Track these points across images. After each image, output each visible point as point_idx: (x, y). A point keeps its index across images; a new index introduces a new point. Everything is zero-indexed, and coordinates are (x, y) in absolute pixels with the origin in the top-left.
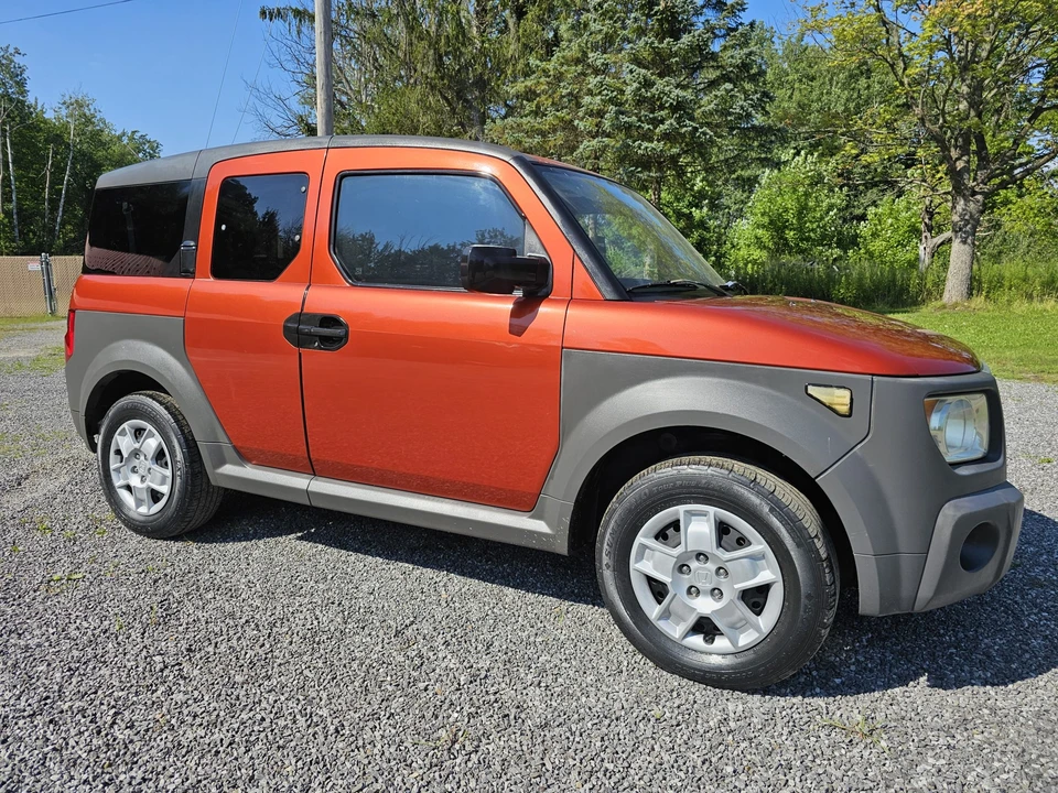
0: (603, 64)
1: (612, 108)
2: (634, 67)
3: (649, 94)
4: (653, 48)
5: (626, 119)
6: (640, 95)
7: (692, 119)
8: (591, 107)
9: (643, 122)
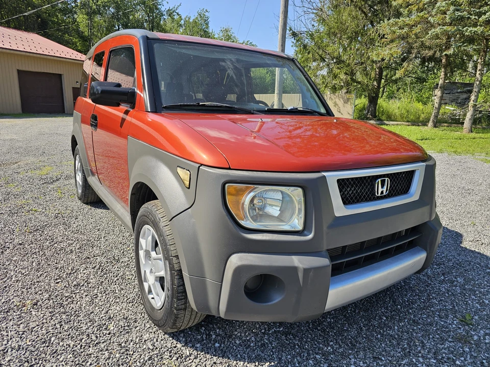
1: (452, 8)
5: (460, 14)
8: (442, 8)
9: (471, 15)
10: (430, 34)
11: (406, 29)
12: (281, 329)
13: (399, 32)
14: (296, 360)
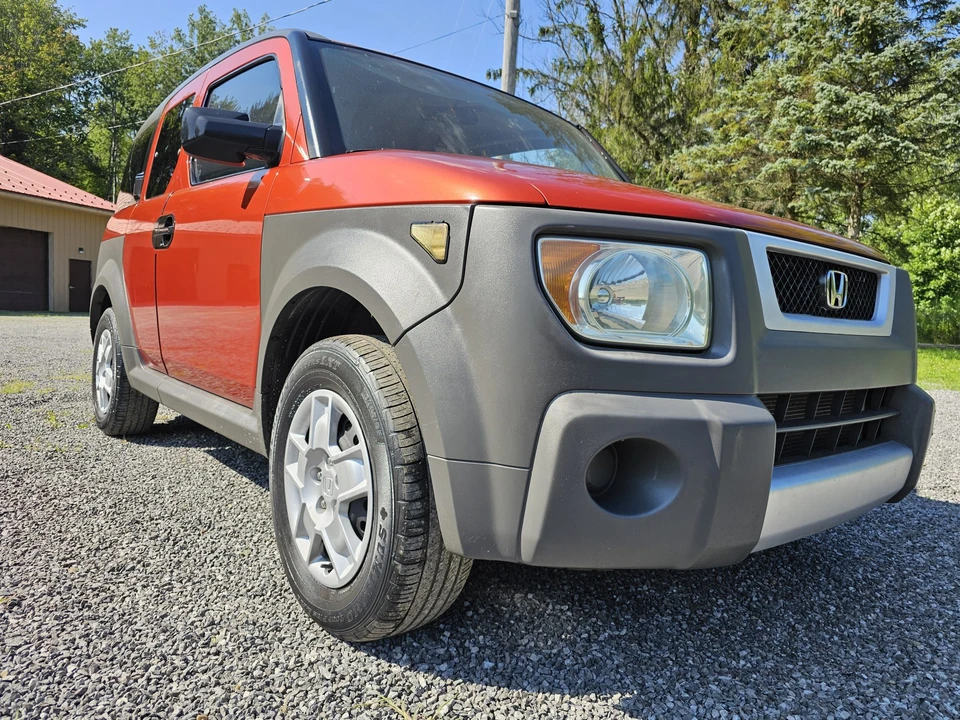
0: (793, 86)
1: (799, 128)
2: (825, 85)
3: (841, 110)
4: (850, 64)
5: (813, 137)
6: (831, 112)
7: (892, 133)
8: (780, 129)
9: (833, 140)
10: (763, 172)
11: (721, 164)
12: (624, 632)
13: (708, 168)
14: (678, 685)
